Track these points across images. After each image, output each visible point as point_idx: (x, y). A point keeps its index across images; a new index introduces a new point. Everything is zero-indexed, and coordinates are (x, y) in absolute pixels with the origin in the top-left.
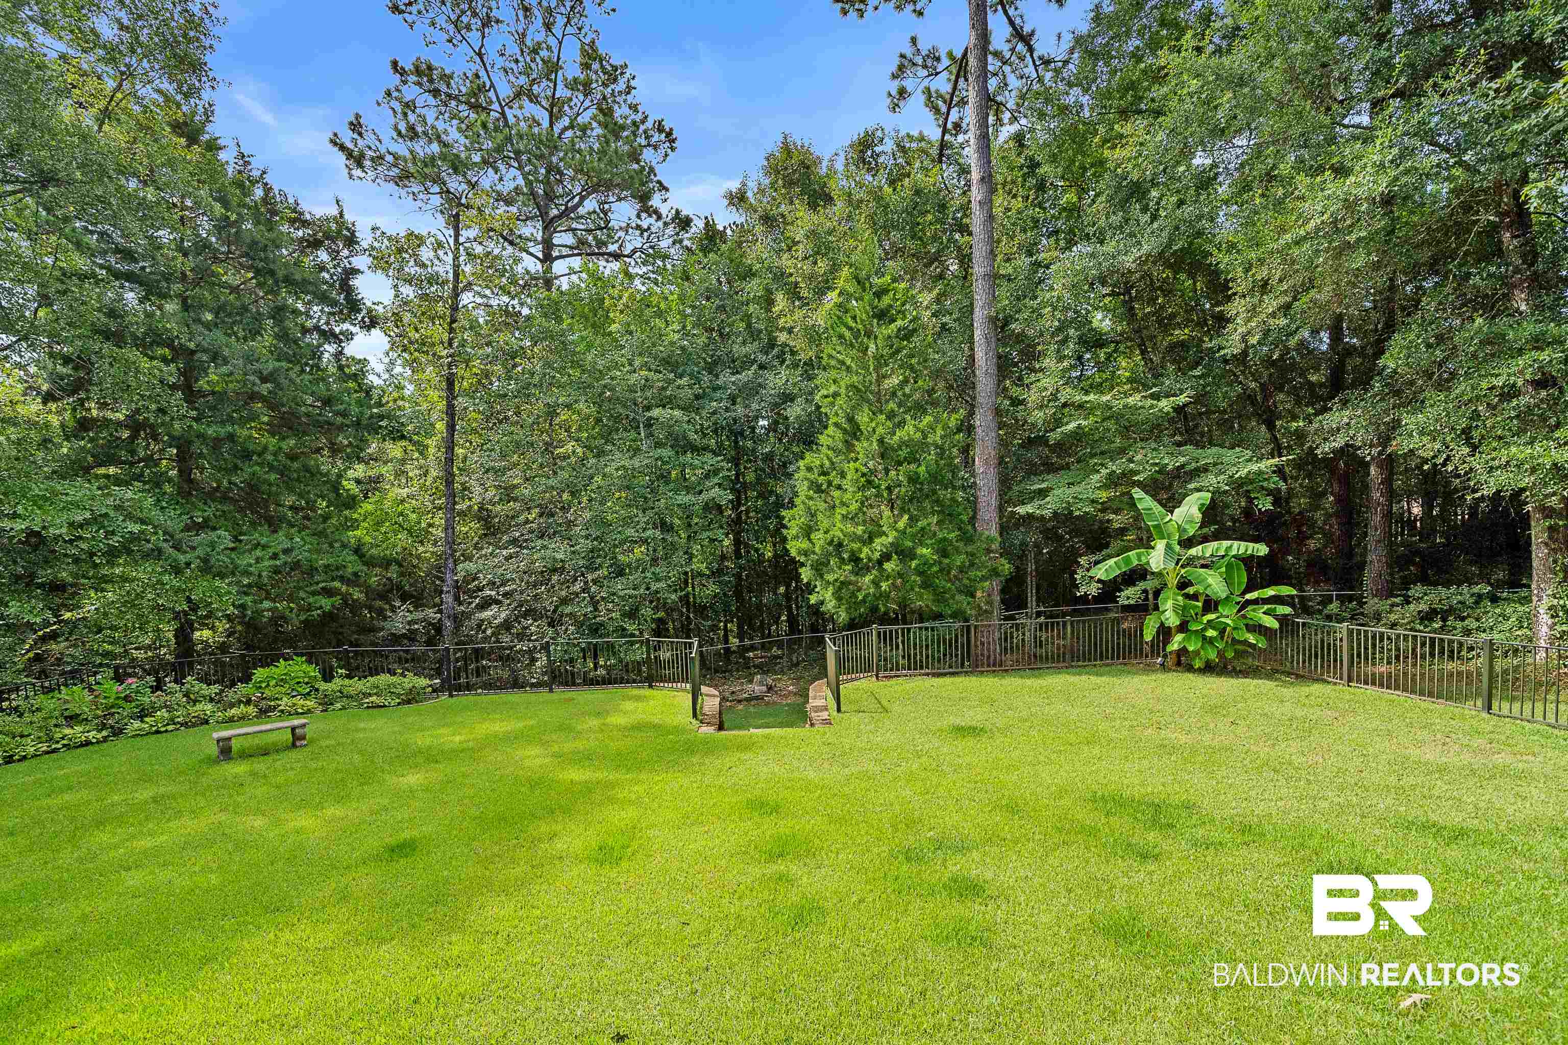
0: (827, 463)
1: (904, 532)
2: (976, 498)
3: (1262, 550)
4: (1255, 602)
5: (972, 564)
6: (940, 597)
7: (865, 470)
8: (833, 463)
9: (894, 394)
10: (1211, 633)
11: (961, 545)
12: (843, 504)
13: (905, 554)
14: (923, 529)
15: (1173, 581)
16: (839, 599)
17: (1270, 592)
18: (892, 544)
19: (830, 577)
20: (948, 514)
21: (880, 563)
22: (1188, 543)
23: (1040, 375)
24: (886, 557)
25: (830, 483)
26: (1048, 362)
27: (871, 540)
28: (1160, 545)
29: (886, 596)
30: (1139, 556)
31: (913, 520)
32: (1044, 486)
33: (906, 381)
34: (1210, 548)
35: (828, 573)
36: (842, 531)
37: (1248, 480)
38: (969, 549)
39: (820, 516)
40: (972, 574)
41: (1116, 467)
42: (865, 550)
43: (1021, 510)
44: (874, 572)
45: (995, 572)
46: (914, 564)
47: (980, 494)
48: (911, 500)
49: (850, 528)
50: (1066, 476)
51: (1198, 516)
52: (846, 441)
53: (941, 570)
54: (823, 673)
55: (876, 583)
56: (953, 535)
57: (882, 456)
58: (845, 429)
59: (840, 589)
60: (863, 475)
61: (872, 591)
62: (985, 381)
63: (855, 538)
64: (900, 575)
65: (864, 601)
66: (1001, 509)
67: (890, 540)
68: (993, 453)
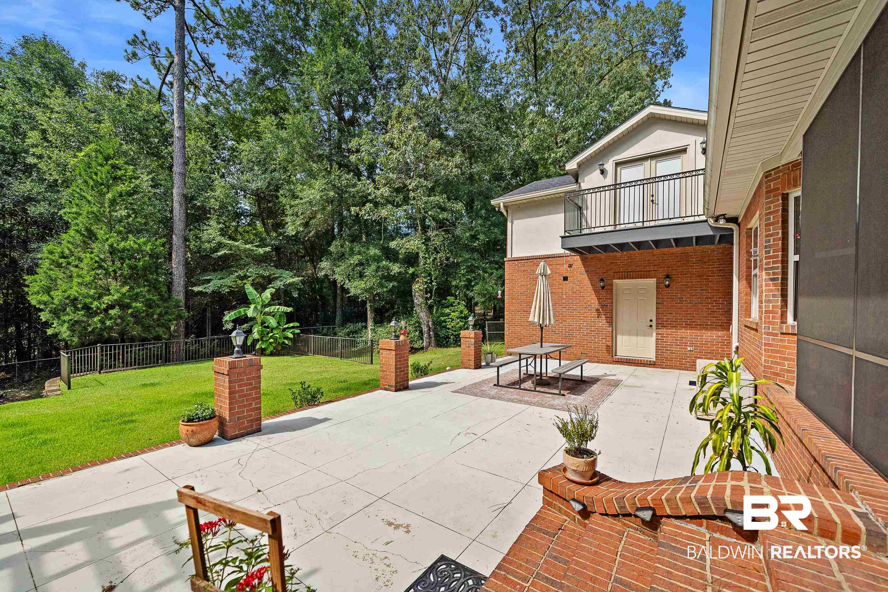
0: (67, 252)
1: (124, 294)
2: (172, 279)
3: (289, 310)
4: (288, 328)
5: (166, 313)
6: (147, 328)
7: (97, 259)
8: (72, 252)
9: (120, 221)
10: (272, 340)
11: (161, 302)
12: (79, 276)
13: (124, 307)
14: (137, 293)
15: (259, 321)
16: (73, 331)
17: (291, 325)
18: (116, 300)
19: (67, 318)
20: (154, 286)
21: (106, 310)
22: (264, 306)
23: (208, 228)
24: (112, 307)
25: (69, 263)
26: (213, 223)
27: (100, 297)
28: (252, 306)
29: (111, 328)
30: (245, 311)
31: (132, 288)
32: (208, 278)
33: (129, 216)
34: (272, 309)
35: (63, 315)
36: (77, 292)
37: (290, 284)
38: (166, 305)
39: (59, 282)
40: (166, 317)
41: (241, 273)
42: (96, 303)
43: (196, 289)
44: (102, 315)
45: (179, 317)
46: (130, 311)
47: (175, 278)
48: (130, 278)
49: (84, 290)
50: (219, 275)
51: (270, 296)
52: (84, 242)
53: (147, 315)
54: (58, 374)
55: (102, 322)
56: (155, 298)
57: (111, 253)
58: (84, 234)
59: (73, 325)
60: (96, 262)
61: (99, 325)
62: (179, 224)
63: (88, 296)
64: (120, 317)
65: (93, 331)
66: (186, 286)
67: (115, 297)
68: (182, 259)
